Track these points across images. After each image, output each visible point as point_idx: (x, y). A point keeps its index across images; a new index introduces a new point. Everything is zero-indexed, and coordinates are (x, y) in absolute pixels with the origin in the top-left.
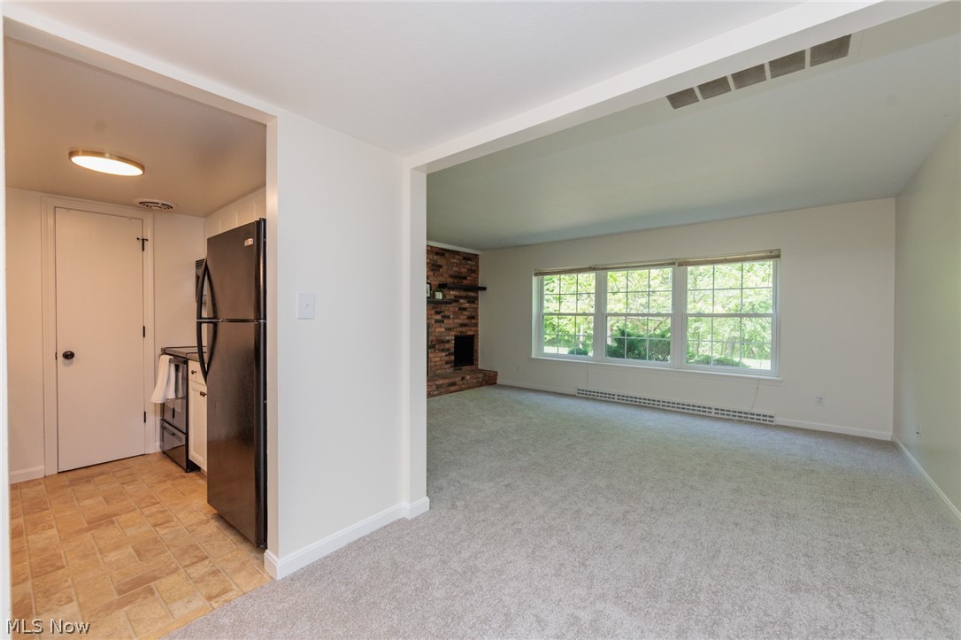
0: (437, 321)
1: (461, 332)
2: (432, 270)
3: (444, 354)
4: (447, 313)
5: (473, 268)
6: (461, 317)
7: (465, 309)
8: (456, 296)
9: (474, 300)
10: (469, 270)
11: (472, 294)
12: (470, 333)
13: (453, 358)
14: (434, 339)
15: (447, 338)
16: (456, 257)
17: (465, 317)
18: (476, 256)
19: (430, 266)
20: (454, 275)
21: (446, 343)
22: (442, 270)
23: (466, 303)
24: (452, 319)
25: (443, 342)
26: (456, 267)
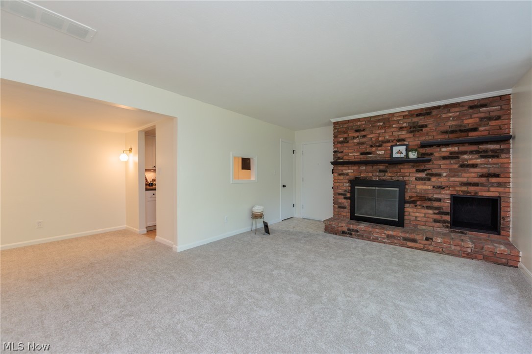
0: (419, 179)
2: (411, 132)
3: (431, 212)
4: (436, 171)
5: (495, 114)
6: (465, 175)
7: (474, 166)
8: (451, 153)
11: (493, 147)
12: (485, 194)
13: (447, 218)
14: (414, 194)
15: (435, 196)
16: (453, 110)
17: (474, 175)
18: (503, 98)
19: (408, 128)
20: (450, 130)
21: (434, 201)
22: (426, 129)
23: (476, 159)
24: (445, 176)
25: (430, 199)
26: (454, 120)
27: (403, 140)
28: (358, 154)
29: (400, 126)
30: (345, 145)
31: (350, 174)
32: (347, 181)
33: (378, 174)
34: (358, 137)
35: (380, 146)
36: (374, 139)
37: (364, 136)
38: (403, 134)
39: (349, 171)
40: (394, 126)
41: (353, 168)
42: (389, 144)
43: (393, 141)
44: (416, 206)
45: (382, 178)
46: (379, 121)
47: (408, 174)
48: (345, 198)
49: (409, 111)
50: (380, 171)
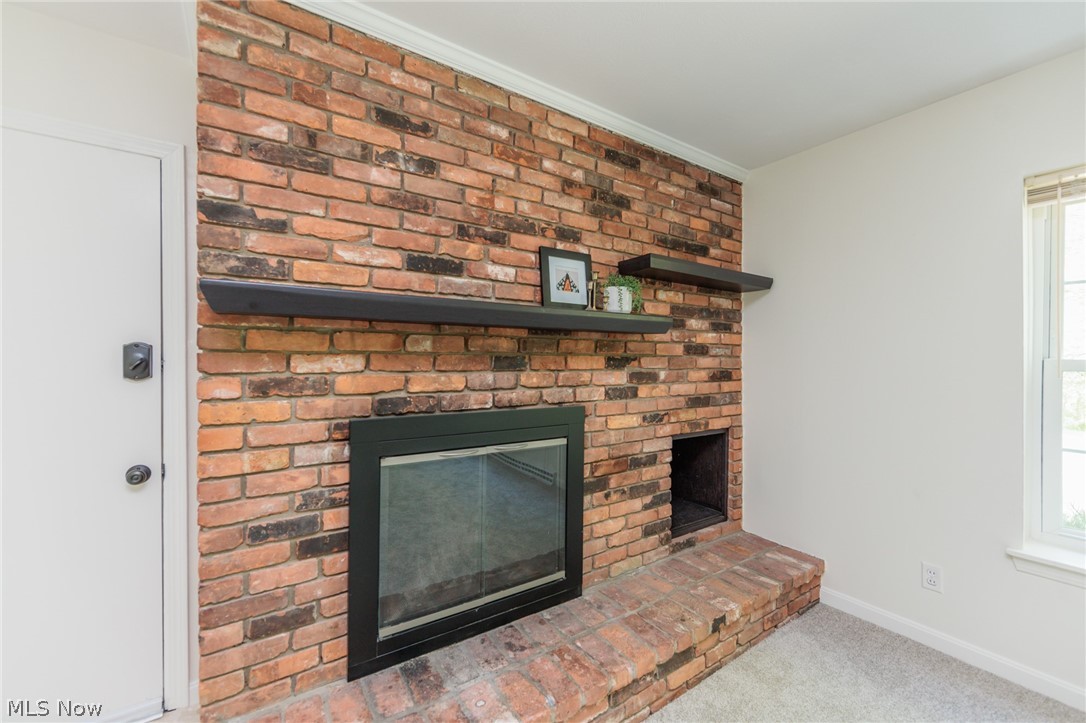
0: (613, 393)
1: (693, 424)
2: (595, 212)
3: (637, 504)
4: (647, 364)
5: (727, 221)
6: (694, 375)
7: (702, 350)
8: (675, 308)
9: (726, 323)
10: (714, 224)
11: (724, 303)
12: (717, 425)
13: (666, 511)
14: (603, 453)
16: (677, 178)
17: (704, 375)
18: (734, 185)
19: (588, 192)
20: (670, 238)
21: (645, 465)
22: (629, 214)
23: (707, 331)
24: (664, 382)
25: (637, 463)
26: (676, 210)
27: (573, 236)
28: (395, 259)
29: (566, 172)
30: (301, 179)
31: (343, 384)
32: (319, 429)
33: (489, 377)
34: (391, 155)
35: (498, 240)
36: (472, 197)
37: (428, 166)
38: (575, 211)
39: (338, 364)
40: (547, 164)
41: (360, 342)
42: (534, 242)
43: (543, 230)
44: (607, 496)
45: (505, 397)
46: (491, 113)
47: (586, 377)
48: (309, 549)
49: (591, 128)
50: (502, 363)
